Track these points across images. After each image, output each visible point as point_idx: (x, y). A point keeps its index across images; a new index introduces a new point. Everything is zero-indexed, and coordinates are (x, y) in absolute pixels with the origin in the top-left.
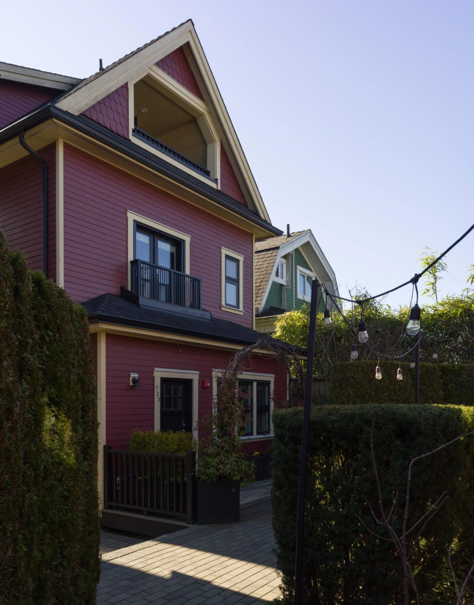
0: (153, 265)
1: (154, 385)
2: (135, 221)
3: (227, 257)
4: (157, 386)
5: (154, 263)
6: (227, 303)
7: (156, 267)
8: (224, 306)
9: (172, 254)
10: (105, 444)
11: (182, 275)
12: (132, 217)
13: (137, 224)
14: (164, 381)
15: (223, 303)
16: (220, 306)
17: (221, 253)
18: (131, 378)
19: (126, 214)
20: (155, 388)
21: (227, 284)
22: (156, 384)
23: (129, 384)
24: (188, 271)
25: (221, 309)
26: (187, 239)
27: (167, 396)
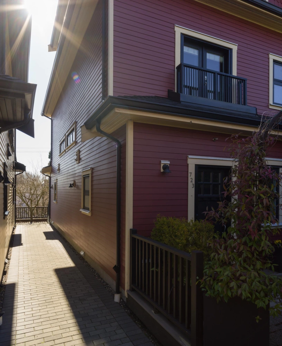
0: (203, 69)
1: (188, 171)
2: (182, 34)
3: (275, 62)
4: (191, 173)
5: (202, 67)
6: (275, 102)
7: (204, 71)
8: (272, 104)
9: (221, 64)
10: (132, 228)
11: (229, 77)
12: (179, 31)
13: (184, 37)
14: (199, 168)
15: (271, 102)
16: (268, 104)
17: (269, 59)
18: (162, 165)
19: (174, 29)
20: (189, 174)
21: (275, 86)
22: (189, 171)
23: (160, 170)
24: (235, 73)
25: (268, 107)
26: (235, 48)
27: (205, 183)
